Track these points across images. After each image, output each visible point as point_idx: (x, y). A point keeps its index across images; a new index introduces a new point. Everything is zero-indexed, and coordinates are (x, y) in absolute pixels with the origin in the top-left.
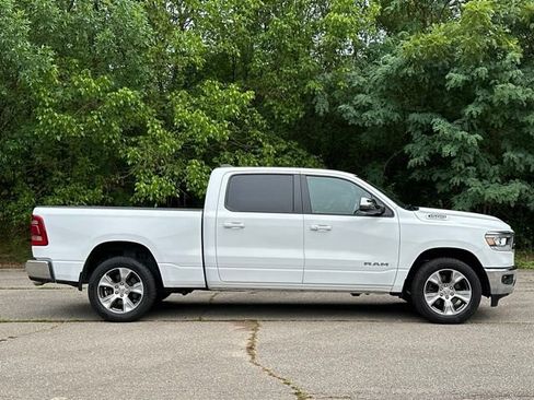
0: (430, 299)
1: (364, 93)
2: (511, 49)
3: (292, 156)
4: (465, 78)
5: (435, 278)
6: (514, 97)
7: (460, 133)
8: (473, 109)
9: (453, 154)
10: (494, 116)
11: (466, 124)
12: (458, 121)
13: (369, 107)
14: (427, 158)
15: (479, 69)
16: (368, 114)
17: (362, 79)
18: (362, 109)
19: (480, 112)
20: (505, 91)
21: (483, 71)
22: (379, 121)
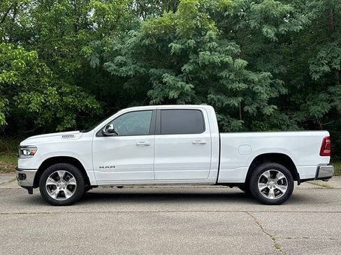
1: (121, 55)
2: (210, 29)
3: (76, 96)
4: (181, 46)
6: (211, 60)
7: (180, 83)
8: (186, 68)
9: (176, 97)
10: (202, 72)
11: (185, 77)
12: (181, 75)
13: (125, 64)
14: (162, 100)
15: (189, 41)
16: (124, 69)
17: (120, 46)
18: (121, 65)
19: (191, 69)
20: (205, 56)
21: (192, 42)
22: (131, 73)
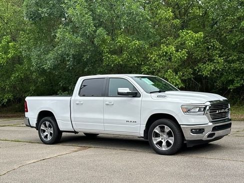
0: (155, 141)
5: (157, 130)
